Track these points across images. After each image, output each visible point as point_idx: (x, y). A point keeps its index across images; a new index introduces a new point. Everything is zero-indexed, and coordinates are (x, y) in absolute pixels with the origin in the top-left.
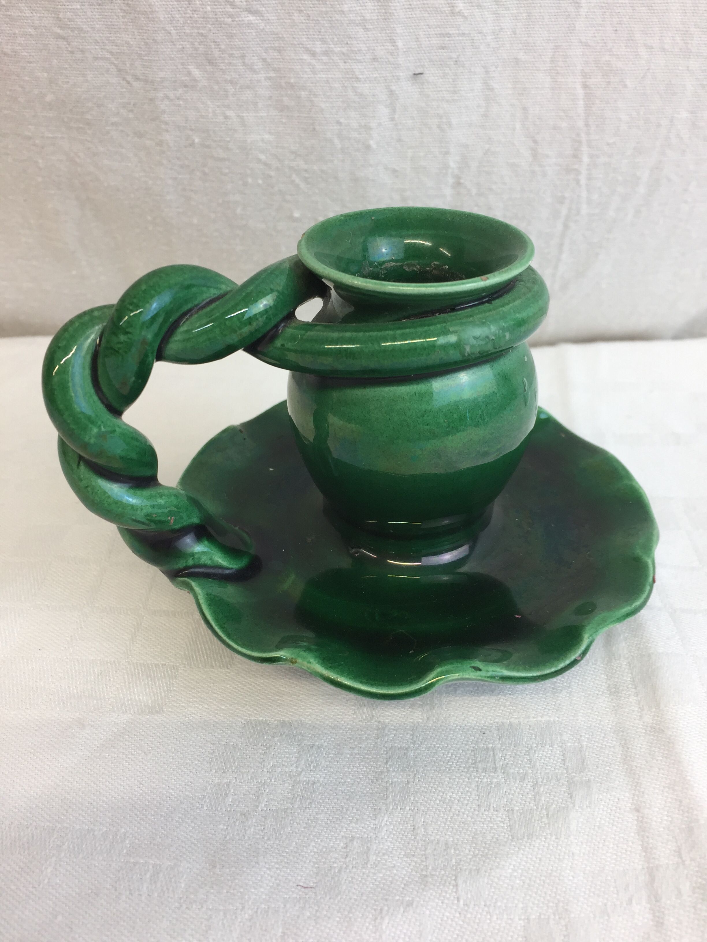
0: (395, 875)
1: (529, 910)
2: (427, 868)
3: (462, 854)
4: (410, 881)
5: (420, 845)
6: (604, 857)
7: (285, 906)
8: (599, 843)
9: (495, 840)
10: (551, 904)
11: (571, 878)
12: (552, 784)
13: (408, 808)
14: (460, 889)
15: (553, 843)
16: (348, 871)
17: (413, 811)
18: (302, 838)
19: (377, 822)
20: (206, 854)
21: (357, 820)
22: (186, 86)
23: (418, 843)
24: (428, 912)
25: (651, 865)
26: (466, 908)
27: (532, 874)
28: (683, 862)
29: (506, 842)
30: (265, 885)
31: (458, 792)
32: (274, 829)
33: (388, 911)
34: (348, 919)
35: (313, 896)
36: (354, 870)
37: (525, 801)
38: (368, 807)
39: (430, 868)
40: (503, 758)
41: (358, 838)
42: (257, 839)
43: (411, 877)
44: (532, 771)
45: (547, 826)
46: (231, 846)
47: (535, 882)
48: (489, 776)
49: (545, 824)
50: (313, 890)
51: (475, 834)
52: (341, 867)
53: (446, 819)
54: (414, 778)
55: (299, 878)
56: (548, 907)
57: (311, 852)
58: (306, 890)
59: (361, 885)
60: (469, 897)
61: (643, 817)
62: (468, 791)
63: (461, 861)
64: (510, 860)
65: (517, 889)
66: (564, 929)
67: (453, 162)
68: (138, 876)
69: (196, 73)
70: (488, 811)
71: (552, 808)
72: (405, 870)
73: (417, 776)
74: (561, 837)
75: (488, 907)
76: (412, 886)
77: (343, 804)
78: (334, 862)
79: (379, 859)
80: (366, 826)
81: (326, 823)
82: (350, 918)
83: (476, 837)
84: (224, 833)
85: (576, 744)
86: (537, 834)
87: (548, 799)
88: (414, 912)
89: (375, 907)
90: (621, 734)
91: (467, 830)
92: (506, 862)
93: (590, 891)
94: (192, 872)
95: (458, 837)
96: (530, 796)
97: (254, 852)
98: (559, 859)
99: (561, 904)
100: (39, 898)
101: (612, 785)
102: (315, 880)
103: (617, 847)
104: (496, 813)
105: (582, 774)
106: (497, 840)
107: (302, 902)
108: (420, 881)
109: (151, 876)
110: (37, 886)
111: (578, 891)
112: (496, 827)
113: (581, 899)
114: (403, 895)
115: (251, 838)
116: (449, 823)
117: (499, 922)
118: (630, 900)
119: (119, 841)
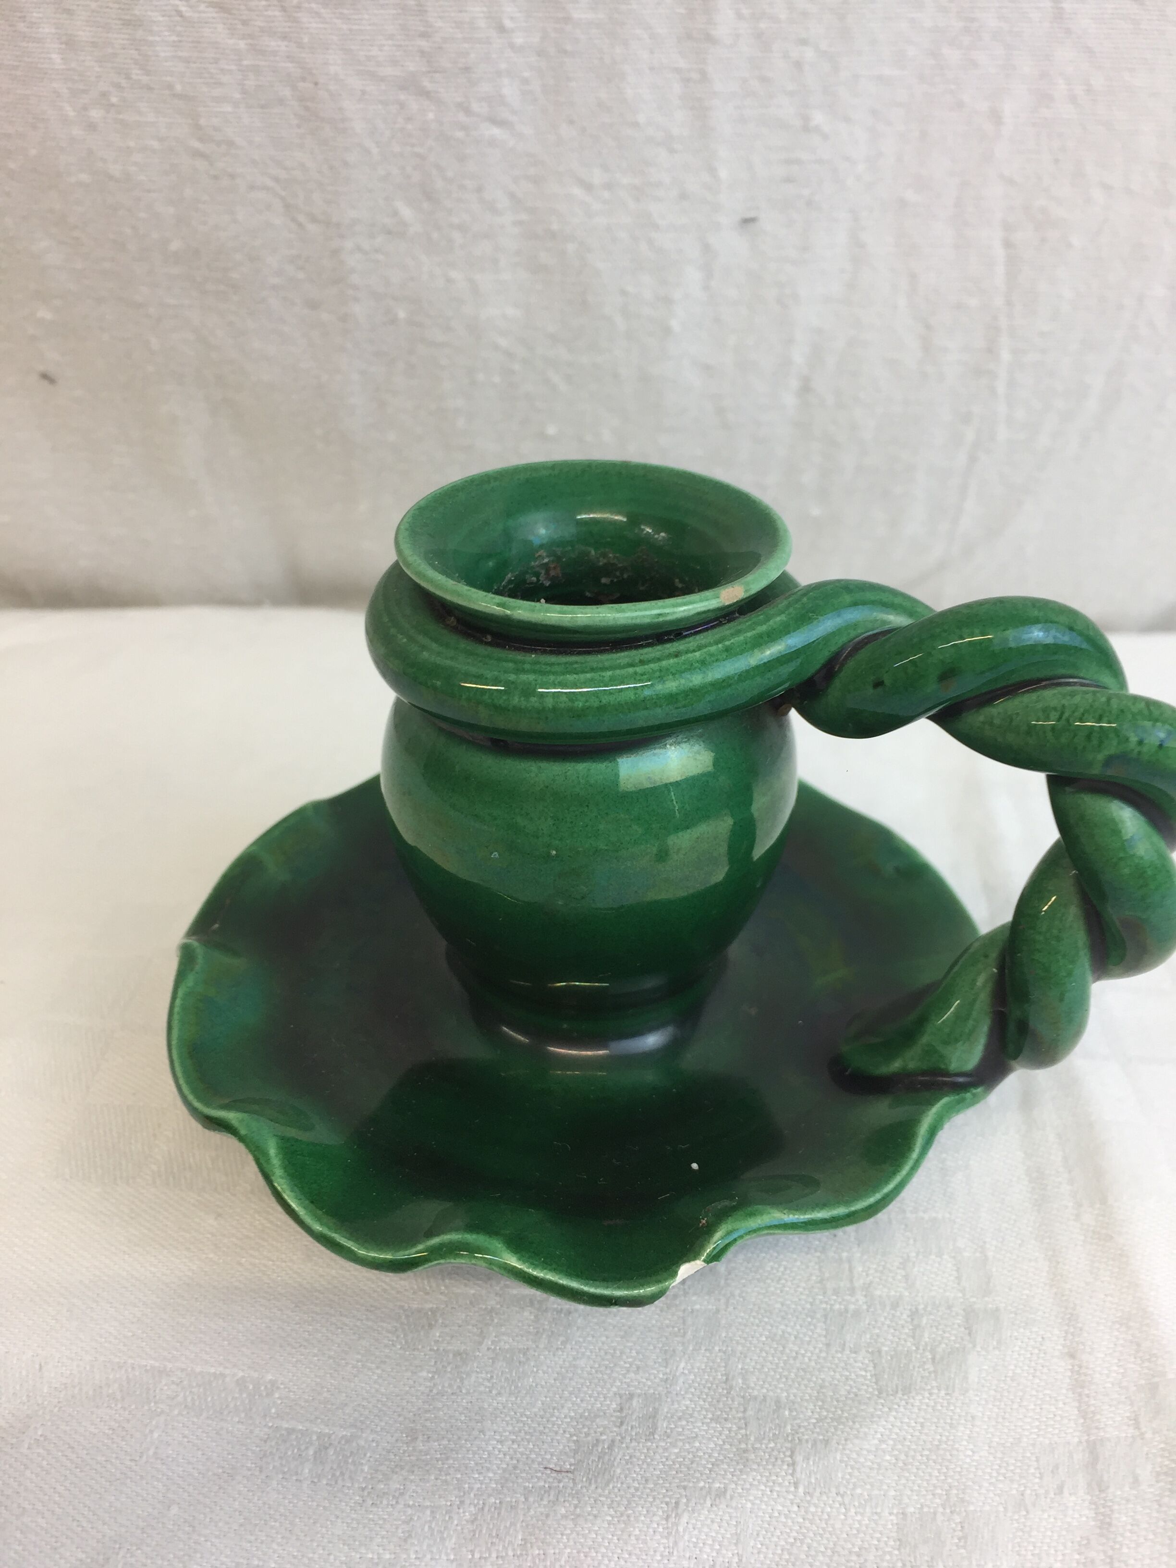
0: (698, 1450)
1: (906, 1500)
2: (748, 1439)
3: (801, 1416)
4: (721, 1458)
5: (736, 1403)
6: (1020, 1424)
7: (526, 1499)
8: (1013, 1402)
9: (852, 1395)
10: (939, 1491)
11: (969, 1453)
12: (940, 1313)
13: (717, 1348)
14: (798, 1469)
15: (941, 1401)
16: (624, 1445)
17: (725, 1352)
18: (551, 1394)
19: (668, 1371)
20: (401, 1419)
21: (638, 1368)
22: (389, 232)
23: (733, 1401)
24: (749, 1505)
25: (1093, 1438)
26: (808, 1498)
27: (909, 1447)
28: (1142, 1435)
29: (869, 1399)
30: (495, 1467)
31: (795, 1324)
32: (507, 1379)
33: (687, 1505)
34: (625, 1518)
35: (571, 1485)
36: (634, 1444)
37: (899, 1339)
38: (655, 1348)
39: (752, 1438)
40: (864, 1274)
41: (639, 1396)
42: (481, 1393)
43: (723, 1452)
44: (910, 1293)
45: (933, 1375)
46: (440, 1405)
47: (913, 1458)
48: (843, 1300)
49: (930, 1373)
50: (570, 1475)
51: (822, 1387)
52: (613, 1441)
53: (777, 1365)
54: (727, 1304)
55: (548, 1457)
56: (934, 1495)
57: (565, 1417)
58: (560, 1476)
59: (645, 1466)
60: (813, 1481)
61: (1080, 1367)
62: (810, 1323)
63: (800, 1427)
64: (875, 1426)
65: (887, 1469)
66: (959, 1528)
67: (798, 356)
68: (296, 1451)
69: (406, 212)
70: (841, 1352)
71: (940, 1350)
72: (714, 1441)
73: (731, 1301)
74: (954, 1391)
75: (842, 1496)
76: (725, 1466)
77: (614, 1344)
78: (601, 1434)
79: (673, 1426)
80: (652, 1377)
81: (590, 1373)
82: (628, 1516)
83: (824, 1390)
84: (428, 1384)
85: (978, 1255)
86: (917, 1388)
87: (933, 1336)
88: (727, 1506)
89: (667, 1499)
90: (1047, 1241)
91: (809, 1380)
92: (869, 1428)
93: (998, 1473)
94: (380, 1447)
95: (795, 1391)
96: (907, 1331)
97: (476, 1414)
98: (951, 1425)
99: (954, 1492)
100: (142, 1477)
101: (1033, 1316)
102: (572, 1460)
103: (1041, 1409)
104: (854, 1355)
105: (986, 1299)
106: (856, 1395)
107: (552, 1493)
108: (737, 1458)
109: (315, 1453)
110: (137, 1458)
111: (980, 1473)
112: (853, 1376)
113: (986, 1484)
114: (710, 1481)
115: (471, 1391)
116: (781, 1370)
117: (859, 1518)
118: (1060, 1490)
119: (264, 1394)
